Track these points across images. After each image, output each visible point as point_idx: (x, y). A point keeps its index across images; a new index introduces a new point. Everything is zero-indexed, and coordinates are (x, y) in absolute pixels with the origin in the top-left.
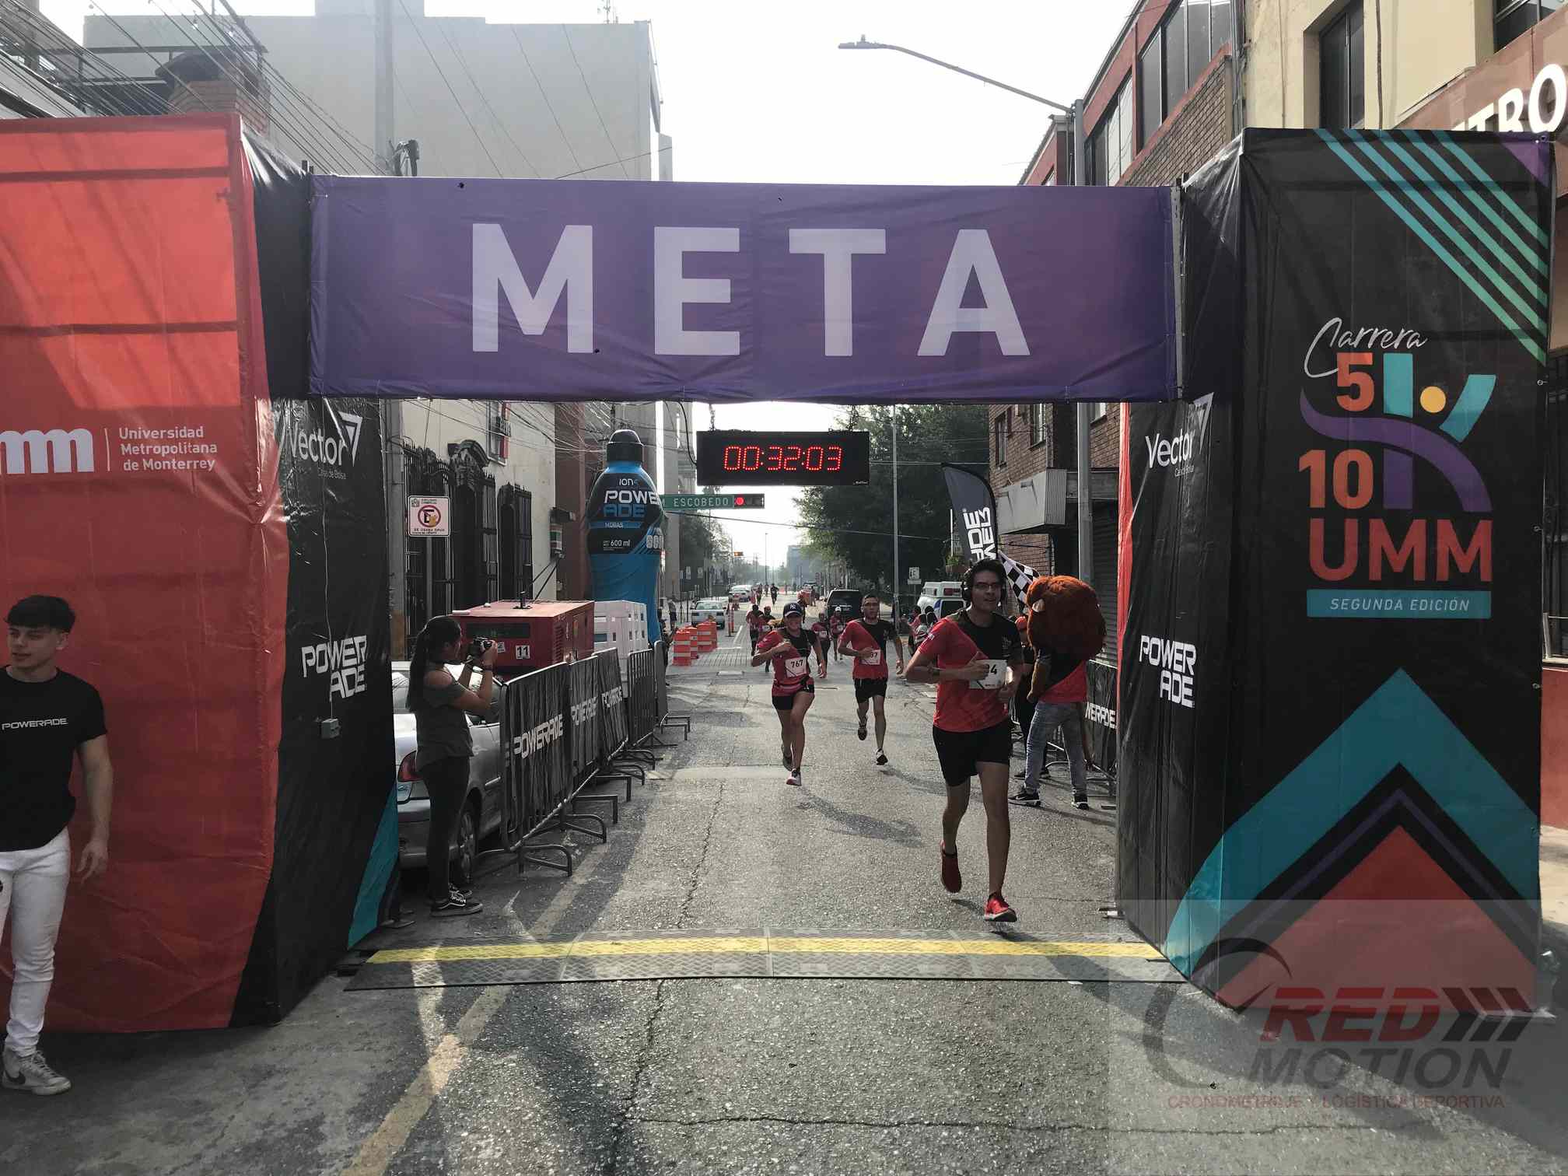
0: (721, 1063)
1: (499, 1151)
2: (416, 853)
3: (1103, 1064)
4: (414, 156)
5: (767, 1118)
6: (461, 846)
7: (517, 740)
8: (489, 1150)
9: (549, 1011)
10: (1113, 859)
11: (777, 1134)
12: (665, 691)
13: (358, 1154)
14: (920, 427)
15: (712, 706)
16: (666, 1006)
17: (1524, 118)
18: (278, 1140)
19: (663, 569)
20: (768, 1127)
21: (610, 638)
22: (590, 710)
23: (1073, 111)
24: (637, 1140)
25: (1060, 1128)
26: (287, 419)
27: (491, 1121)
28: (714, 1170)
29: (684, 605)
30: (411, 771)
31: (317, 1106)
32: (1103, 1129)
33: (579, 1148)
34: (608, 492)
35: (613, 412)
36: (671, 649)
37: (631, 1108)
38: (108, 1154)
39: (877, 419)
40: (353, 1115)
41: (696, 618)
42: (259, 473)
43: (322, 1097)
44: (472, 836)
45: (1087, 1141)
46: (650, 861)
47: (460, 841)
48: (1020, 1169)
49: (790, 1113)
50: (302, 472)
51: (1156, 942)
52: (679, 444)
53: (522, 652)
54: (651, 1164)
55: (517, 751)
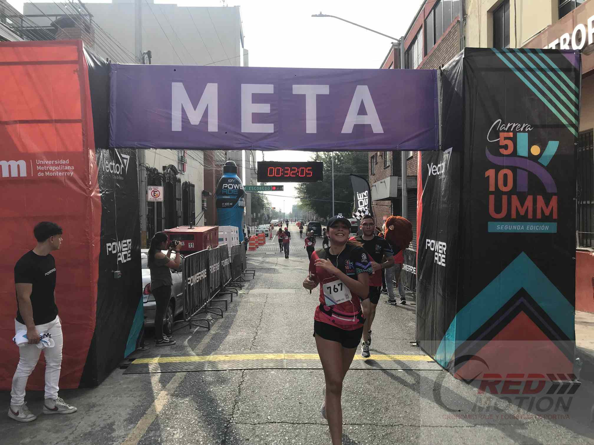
0: (267, 401)
1: (182, 435)
2: (151, 322)
3: (411, 401)
4: (150, 57)
5: (284, 422)
6: (168, 319)
7: (189, 279)
8: (178, 435)
9: (201, 382)
10: (415, 324)
11: (287, 428)
12: (246, 260)
13: (128, 437)
14: (342, 160)
15: (263, 266)
16: (246, 380)
17: (570, 44)
18: (97, 431)
19: (245, 214)
20: (284, 425)
21: (225, 240)
22: (217, 267)
23: (400, 41)
24: (234, 430)
25: (394, 425)
26: (101, 157)
27: (179, 424)
28: (263, 442)
29: (253, 227)
30: (149, 291)
31: (112, 418)
32: (411, 426)
33: (212, 434)
34: (224, 185)
35: (226, 154)
36: (248, 244)
37: (232, 419)
38: (32, 437)
39: (326, 157)
40: (126, 422)
41: (257, 232)
42: (90, 177)
43: (114, 415)
44: (172, 315)
45: (405, 430)
46: (240, 325)
47: (167, 317)
48: (379, 441)
49: (292, 420)
50: (107, 177)
51: (432, 355)
52: (251, 167)
53: (191, 245)
54: (239, 439)
55: (189, 283)
